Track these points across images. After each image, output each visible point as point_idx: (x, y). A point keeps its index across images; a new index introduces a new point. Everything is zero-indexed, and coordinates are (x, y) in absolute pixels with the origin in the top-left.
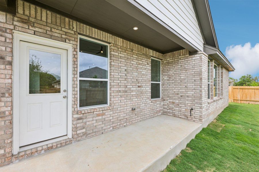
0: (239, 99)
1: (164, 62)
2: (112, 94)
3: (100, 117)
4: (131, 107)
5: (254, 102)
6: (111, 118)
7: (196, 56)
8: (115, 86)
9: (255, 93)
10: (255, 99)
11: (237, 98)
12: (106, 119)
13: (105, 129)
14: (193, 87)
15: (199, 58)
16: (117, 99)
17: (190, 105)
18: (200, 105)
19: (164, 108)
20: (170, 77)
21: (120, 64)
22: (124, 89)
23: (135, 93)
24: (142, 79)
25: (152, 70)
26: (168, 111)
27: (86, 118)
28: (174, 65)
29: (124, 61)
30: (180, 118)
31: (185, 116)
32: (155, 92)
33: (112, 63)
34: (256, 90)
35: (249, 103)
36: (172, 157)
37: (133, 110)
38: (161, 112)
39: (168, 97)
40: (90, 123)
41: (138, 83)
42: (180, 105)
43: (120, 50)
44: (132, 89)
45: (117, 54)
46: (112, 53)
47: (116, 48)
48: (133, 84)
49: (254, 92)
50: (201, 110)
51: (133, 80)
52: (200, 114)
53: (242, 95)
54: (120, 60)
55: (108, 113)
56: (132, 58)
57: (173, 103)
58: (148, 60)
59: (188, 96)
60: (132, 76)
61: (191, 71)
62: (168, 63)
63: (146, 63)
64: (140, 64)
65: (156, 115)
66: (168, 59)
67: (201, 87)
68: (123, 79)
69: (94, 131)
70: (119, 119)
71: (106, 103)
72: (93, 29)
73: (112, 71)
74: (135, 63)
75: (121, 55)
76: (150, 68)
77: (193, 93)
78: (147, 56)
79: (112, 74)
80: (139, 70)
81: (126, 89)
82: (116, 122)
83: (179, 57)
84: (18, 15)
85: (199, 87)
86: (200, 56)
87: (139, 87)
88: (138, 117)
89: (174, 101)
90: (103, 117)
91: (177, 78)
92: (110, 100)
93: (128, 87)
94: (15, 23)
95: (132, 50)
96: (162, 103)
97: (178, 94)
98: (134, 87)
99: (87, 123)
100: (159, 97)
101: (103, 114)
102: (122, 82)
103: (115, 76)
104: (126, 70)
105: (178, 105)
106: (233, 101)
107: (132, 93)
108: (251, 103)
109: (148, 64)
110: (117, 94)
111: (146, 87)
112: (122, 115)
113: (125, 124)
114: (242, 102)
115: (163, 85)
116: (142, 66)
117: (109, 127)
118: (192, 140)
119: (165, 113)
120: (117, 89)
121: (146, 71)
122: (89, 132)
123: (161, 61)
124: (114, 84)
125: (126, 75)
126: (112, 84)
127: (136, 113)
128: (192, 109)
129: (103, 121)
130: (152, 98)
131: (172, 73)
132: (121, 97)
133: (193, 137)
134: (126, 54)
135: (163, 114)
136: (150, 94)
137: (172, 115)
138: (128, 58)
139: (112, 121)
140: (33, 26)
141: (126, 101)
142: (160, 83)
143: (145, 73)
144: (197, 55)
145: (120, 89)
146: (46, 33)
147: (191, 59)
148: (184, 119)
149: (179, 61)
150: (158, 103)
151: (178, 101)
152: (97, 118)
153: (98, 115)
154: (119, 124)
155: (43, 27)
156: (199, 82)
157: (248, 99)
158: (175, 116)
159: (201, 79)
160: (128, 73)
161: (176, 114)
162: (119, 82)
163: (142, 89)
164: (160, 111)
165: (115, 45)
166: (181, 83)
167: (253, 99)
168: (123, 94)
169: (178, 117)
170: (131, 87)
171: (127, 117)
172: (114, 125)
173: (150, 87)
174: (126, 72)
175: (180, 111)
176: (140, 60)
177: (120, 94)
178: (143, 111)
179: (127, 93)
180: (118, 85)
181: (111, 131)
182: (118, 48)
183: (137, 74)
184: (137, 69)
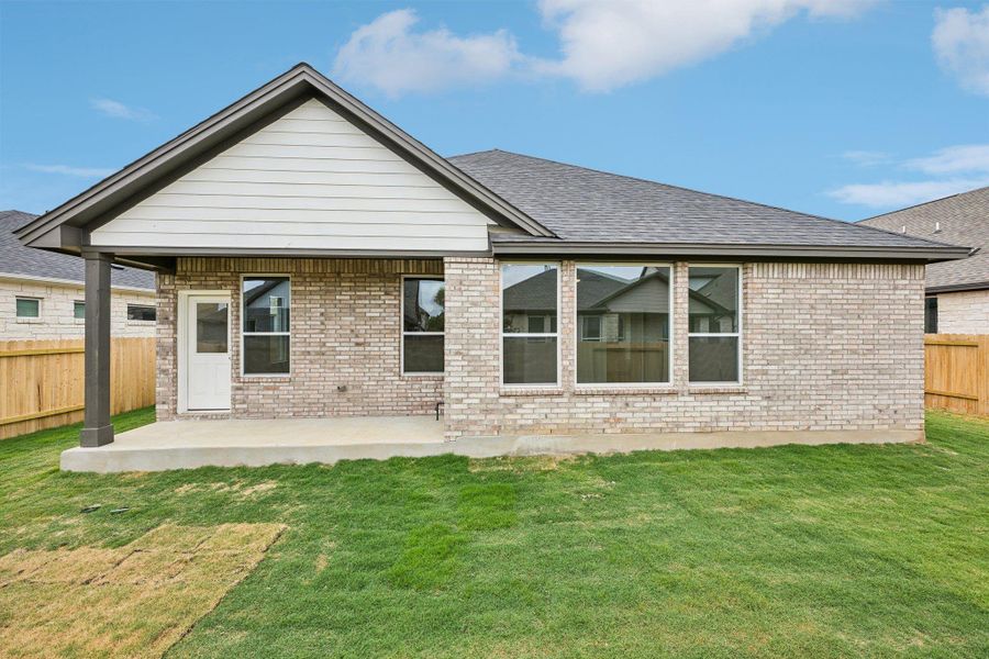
3: (270, 392)
4: (337, 384)
6: (291, 397)
12: (282, 397)
13: (278, 413)
16: (303, 366)
21: (308, 306)
22: (318, 349)
23: (346, 357)
24: (368, 327)
27: (248, 389)
37: (342, 389)
40: (255, 397)
41: (357, 336)
43: (308, 279)
44: (338, 349)
45: (302, 289)
47: (300, 279)
48: (342, 340)
51: (341, 332)
54: (309, 297)
56: (339, 289)
58: (390, 284)
60: (340, 323)
63: (379, 293)
64: (360, 298)
68: (317, 331)
69: (261, 411)
70: (307, 401)
71: (287, 372)
74: (348, 298)
75: (311, 289)
78: (384, 277)
80: (357, 310)
81: (323, 349)
82: (302, 405)
84: (178, 274)
87: (358, 344)
88: (354, 406)
90: (276, 392)
92: (291, 368)
93: (328, 345)
94: (177, 282)
95: (339, 275)
98: (344, 344)
99: (250, 397)
102: (314, 336)
104: (322, 314)
107: (338, 357)
109: (388, 294)
110: (301, 357)
112: (315, 396)
113: (321, 413)
116: (367, 302)
117: (286, 410)
120: (302, 349)
121: (380, 310)
122: (253, 410)
125: (322, 324)
127: (350, 396)
129: (276, 398)
132: (311, 362)
134: (323, 284)
139: (292, 401)
140: (190, 281)
141: (322, 370)
143: (377, 315)
145: (308, 349)
152: (265, 392)
153: (267, 388)
154: (306, 409)
155: (198, 278)
160: (328, 319)
162: (305, 336)
163: (368, 349)
165: (298, 273)
168: (317, 357)
170: (337, 344)
171: (325, 401)
172: (296, 409)
173: (402, 343)
174: (322, 318)
176: (361, 289)
177: (308, 357)
178: (371, 395)
179: (325, 357)
180: (305, 342)
181: (290, 417)
182: (305, 278)
183: (353, 319)
184: (352, 309)
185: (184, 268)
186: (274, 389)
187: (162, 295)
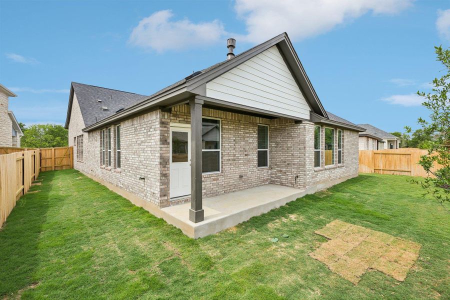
0: (381, 169)
1: (272, 128)
2: (224, 163)
3: (215, 182)
4: (239, 174)
5: (400, 172)
6: (223, 183)
7: (300, 125)
8: (226, 156)
9: (400, 160)
10: (400, 167)
11: (379, 167)
12: (220, 183)
13: (219, 192)
14: (299, 155)
15: (303, 127)
16: (227, 167)
17: (295, 172)
18: (304, 173)
19: (272, 177)
20: (277, 144)
21: (229, 136)
22: (233, 158)
23: (242, 161)
24: (248, 147)
25: (259, 138)
26: (276, 179)
27: (206, 181)
28: (281, 132)
29: (233, 132)
30: (287, 186)
31: (291, 183)
32: (262, 160)
33: (224, 136)
34: (402, 155)
35: (393, 174)
36: (272, 208)
37: (241, 177)
38: (269, 181)
39: (276, 165)
40: (209, 185)
41: (245, 152)
42: (287, 173)
43: (229, 123)
44: (239, 157)
45: (227, 127)
46: (224, 126)
47: (227, 122)
48: (241, 153)
49: (400, 158)
50: (305, 177)
51: (240, 149)
52: (304, 181)
53: (384, 163)
54: (230, 132)
55: (221, 178)
56: (240, 128)
57: (281, 171)
58: (255, 128)
59: (294, 164)
60: (240, 145)
61: (297, 139)
62: (276, 129)
63: (253, 132)
64: (247, 133)
65: (263, 184)
66: (276, 125)
67: (305, 155)
68: (233, 149)
69: (212, 192)
70: (229, 184)
71: (219, 170)
72: (211, 110)
73: (224, 142)
74: (242, 133)
75: (230, 127)
76: (257, 136)
77: (298, 161)
78: (254, 124)
79: (224, 145)
80: (246, 139)
81: (235, 158)
82: (227, 187)
83: (287, 124)
84: (172, 112)
85: (303, 155)
86: (304, 126)
87: (246, 155)
88: (245, 184)
89: (281, 169)
90: (218, 181)
91: (285, 145)
92: (222, 168)
93: (236, 155)
94: (171, 118)
95: (240, 121)
96: (270, 172)
97: (285, 162)
98: (241, 155)
99: (207, 185)
100: (267, 165)
101: (217, 179)
102: (232, 151)
103: (226, 147)
104: (234, 140)
105: (285, 173)
106: (373, 170)
107: (240, 162)
108: (395, 173)
109: (254, 132)
110: (227, 162)
111: (252, 155)
112: (232, 181)
113: (234, 190)
114: (386, 172)
115: (271, 152)
116: (248, 135)
117: (221, 190)
118: (293, 201)
119: (272, 183)
120: (227, 158)
121: (252, 139)
122: (208, 193)
123: (268, 126)
124: (226, 153)
125: (234, 145)
126: (224, 154)
127: (243, 180)
128: (297, 177)
129: (218, 184)
130: (259, 166)
131: (279, 140)
132: (231, 165)
133: (294, 200)
134: (234, 125)
135: (270, 183)
136: (257, 162)
137: (279, 184)
138: (236, 129)
139: (224, 185)
140: (179, 118)
141: (234, 168)
142: (268, 150)
143: (251, 141)
144: (302, 125)
145: (230, 158)
146: (184, 121)
147: (296, 127)
148: (291, 187)
149: (286, 128)
150: (265, 172)
151: (285, 169)
152: (213, 182)
153: (214, 180)
154: (229, 189)
155: (183, 117)
156: (303, 151)
157: (393, 168)
158: (282, 184)
159: (305, 148)
160: (236, 143)
161: (283, 182)
162: (229, 151)
163: (249, 157)
164: (267, 180)
165: (226, 119)
166: (288, 151)
167: (398, 169)
168: (232, 162)
169: (286, 186)
170: (239, 155)
171: (235, 183)
172: (225, 189)
173: (257, 155)
174: (234, 143)
175: (287, 180)
176: (247, 129)
177: (230, 162)
178: (250, 179)
179: (235, 162)
180: (228, 154)
181: (223, 194)
182: (228, 122)
183: (244, 143)
184: (244, 138)
185: (176, 110)
186: (217, 180)
187: (163, 125)
